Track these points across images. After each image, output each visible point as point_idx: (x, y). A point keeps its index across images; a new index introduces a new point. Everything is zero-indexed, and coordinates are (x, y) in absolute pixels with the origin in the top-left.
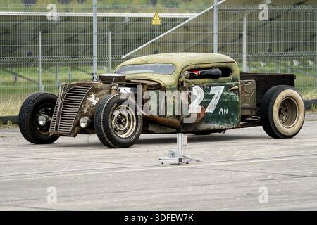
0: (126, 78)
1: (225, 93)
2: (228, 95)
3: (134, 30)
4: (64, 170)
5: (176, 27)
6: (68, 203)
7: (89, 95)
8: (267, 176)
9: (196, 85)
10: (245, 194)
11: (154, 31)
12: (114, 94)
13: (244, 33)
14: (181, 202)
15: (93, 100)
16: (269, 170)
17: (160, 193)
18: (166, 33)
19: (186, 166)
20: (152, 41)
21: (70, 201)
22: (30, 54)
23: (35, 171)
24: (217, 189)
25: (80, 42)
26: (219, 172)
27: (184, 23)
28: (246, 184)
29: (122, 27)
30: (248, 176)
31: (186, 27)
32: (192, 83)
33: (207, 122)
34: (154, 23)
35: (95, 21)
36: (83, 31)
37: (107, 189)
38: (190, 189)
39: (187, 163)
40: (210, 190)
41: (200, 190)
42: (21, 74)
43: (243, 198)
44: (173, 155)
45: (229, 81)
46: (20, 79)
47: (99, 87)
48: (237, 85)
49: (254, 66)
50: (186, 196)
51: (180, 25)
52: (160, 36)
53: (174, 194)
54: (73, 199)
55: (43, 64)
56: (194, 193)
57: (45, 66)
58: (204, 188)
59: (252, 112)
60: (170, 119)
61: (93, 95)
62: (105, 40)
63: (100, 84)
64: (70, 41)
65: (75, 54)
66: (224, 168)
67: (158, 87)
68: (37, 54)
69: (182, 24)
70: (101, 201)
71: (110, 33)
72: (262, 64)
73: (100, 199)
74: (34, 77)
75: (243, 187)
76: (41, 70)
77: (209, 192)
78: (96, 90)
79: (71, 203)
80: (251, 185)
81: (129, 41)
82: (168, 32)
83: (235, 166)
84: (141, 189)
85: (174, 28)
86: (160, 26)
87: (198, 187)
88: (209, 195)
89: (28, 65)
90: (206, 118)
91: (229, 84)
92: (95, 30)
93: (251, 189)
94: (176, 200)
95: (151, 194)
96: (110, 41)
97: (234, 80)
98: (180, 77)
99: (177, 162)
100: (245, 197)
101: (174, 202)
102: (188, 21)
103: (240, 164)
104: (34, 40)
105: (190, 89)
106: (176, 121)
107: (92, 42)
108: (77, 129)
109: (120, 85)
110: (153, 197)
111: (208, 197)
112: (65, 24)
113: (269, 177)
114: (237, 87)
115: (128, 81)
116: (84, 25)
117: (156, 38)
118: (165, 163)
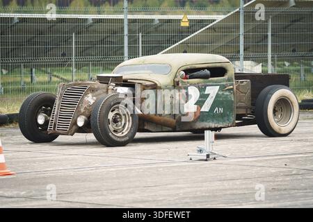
0: (124, 78)
1: (220, 93)
2: (223, 94)
3: (164, 31)
4: (97, 165)
5: (204, 29)
6: (100, 197)
7: (86, 94)
8: (291, 171)
9: (191, 85)
10: (271, 188)
11: (183, 32)
12: (110, 93)
13: (269, 34)
14: (208, 196)
15: (90, 99)
16: (293, 166)
17: (189, 187)
18: (194, 34)
19: (214, 162)
20: (181, 42)
21: (102, 195)
22: (64, 55)
23: (69, 167)
24: (243, 184)
25: (112, 43)
26: (245, 167)
27: (211, 24)
28: (271, 179)
29: (152, 29)
30: (274, 171)
31: (213, 29)
32: (188, 83)
33: (203, 121)
34: (182, 24)
35: (126, 23)
36: (115, 32)
37: (137, 184)
38: (218, 183)
39: (215, 159)
40: (236, 184)
41: (226, 185)
42: (55, 73)
43: (269, 193)
44: (200, 151)
45: (224, 81)
46: (54, 79)
47: (96, 87)
48: (232, 85)
49: (278, 66)
50: (213, 190)
51: (208, 27)
52: (189, 37)
53: (202, 189)
54: (105, 193)
55: (76, 65)
56: (221, 187)
57: (79, 67)
58: (231, 182)
59: (247, 111)
60: (166, 118)
61: (90, 95)
62: (136, 41)
63: (97, 84)
64: (102, 42)
65: (107, 55)
66: (249, 164)
67: (155, 87)
68: (71, 55)
69: (210, 26)
70: (133, 195)
71: (140, 34)
72: (287, 64)
73: (130, 193)
74: (68, 77)
75: (268, 182)
76: (74, 70)
77: (236, 187)
78: (93, 90)
79: (104, 197)
80: (277, 180)
81: (159, 42)
82: (196, 33)
83: (261, 161)
84: (171, 184)
85: (202, 30)
86: (188, 28)
87: (225, 182)
88: (236, 189)
89: (62, 65)
90: (201, 116)
91: (224, 83)
92: (126, 32)
93: (275, 183)
94: (204, 194)
95: (180, 188)
96: (140, 42)
97: (229, 80)
98: (176, 77)
99: (205, 158)
100: (270, 191)
101: (203, 196)
102: (215, 22)
103: (266, 160)
104: (68, 41)
105: (186, 88)
106: (172, 120)
107: (123, 43)
108: (74, 128)
109: (117, 85)
110: (181, 191)
111: (235, 192)
112: (97, 26)
113: (293, 173)
114: (232, 87)
115: (126, 81)
116: (115, 26)
117: (185, 39)
118: (193, 159)
